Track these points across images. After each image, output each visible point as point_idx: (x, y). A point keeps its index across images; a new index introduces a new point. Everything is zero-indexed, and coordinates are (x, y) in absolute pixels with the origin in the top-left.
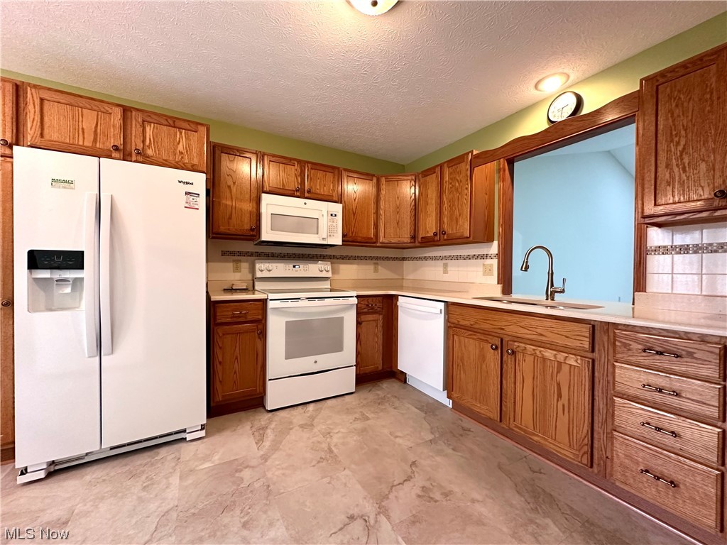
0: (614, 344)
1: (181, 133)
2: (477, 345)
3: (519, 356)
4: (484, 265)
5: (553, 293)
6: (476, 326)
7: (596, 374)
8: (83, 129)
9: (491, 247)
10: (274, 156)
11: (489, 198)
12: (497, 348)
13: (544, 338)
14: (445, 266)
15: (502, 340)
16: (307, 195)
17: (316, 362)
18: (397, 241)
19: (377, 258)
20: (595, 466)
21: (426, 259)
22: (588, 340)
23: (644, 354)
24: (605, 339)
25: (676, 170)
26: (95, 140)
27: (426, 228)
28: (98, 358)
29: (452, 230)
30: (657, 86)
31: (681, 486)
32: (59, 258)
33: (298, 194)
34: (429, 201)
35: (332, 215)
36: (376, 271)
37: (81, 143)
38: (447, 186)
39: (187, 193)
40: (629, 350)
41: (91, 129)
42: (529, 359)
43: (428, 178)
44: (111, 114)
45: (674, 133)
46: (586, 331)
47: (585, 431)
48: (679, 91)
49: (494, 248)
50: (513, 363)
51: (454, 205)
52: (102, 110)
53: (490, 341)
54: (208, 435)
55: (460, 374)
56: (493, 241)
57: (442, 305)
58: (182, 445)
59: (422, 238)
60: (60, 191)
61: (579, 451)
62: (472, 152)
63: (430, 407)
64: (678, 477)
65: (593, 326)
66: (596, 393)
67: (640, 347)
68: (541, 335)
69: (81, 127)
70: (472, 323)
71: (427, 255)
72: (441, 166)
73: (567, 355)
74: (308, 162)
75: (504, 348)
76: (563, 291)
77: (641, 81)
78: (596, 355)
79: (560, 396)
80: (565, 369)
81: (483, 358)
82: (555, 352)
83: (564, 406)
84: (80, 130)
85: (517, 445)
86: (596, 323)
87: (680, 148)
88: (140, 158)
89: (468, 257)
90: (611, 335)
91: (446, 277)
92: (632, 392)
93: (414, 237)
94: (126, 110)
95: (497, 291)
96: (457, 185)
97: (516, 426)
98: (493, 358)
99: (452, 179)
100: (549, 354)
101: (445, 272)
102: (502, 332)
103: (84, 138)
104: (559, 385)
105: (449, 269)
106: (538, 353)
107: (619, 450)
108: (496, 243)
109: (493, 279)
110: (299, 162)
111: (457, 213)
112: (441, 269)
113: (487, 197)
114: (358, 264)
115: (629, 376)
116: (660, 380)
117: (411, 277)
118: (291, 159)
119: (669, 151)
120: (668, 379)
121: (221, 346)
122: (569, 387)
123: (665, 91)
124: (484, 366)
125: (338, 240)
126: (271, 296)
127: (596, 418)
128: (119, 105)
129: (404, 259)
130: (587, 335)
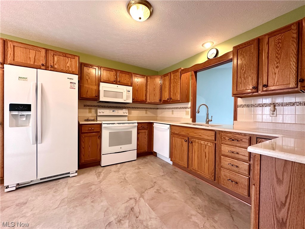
0: (221, 138)
1: (68, 59)
2: (180, 140)
3: (194, 144)
4: (186, 111)
5: (208, 121)
6: (180, 133)
7: (216, 148)
8: (30, 57)
9: (188, 104)
10: (105, 68)
11: (188, 86)
12: (186, 141)
13: (201, 137)
14: (173, 111)
15: (188, 138)
16: (118, 83)
17: (121, 148)
18: (154, 102)
19: (147, 108)
20: (216, 180)
21: (166, 109)
22: (214, 137)
23: (229, 141)
24: (219, 136)
25: (243, 79)
26: (35, 62)
27: (165, 97)
28: (36, 145)
29: (174, 98)
30: (238, 50)
31: (239, 183)
32: (21, 107)
33: (115, 83)
34: (166, 86)
35: (128, 91)
36: (146, 113)
37: (29, 63)
38: (172, 81)
39: (71, 83)
40: (225, 140)
41: (33, 58)
42: (197, 144)
43: (166, 77)
44: (41, 52)
45: (242, 66)
46: (213, 133)
47: (213, 168)
48: (244, 52)
49: (189, 105)
50: (192, 146)
51: (174, 88)
52: (38, 50)
53: (184, 138)
54: (78, 175)
55: (175, 151)
56: (189, 102)
57: (169, 126)
58: (68, 178)
59: (163, 100)
60: (22, 82)
61: (211, 175)
62: (181, 68)
63: (164, 165)
64: (238, 180)
65: (216, 132)
66: (216, 155)
67: (228, 138)
68: (200, 136)
69: (29, 57)
70: (179, 132)
71: (166, 107)
72: (170, 73)
73: (208, 142)
74: (119, 70)
75: (189, 141)
76: (211, 121)
77: (233, 47)
78: (216, 142)
79: (206, 157)
80: (207, 147)
81: (182, 145)
82: (204, 142)
83: (207, 160)
85: (193, 176)
86: (217, 131)
87: (244, 71)
88: (52, 69)
89: (181, 108)
90: (221, 134)
91: (173, 116)
92: (226, 154)
93: (160, 100)
94: (47, 50)
95: (190, 120)
96: (176, 80)
97: (193, 169)
98: (185, 144)
99: (174, 78)
100: (202, 142)
101: (173, 114)
102: (188, 135)
103: (30, 61)
104: (205, 153)
105: (174, 112)
106: (199, 142)
107: (222, 173)
108: (190, 103)
109: (189, 116)
110: (115, 70)
111: (175, 91)
112: (171, 112)
113: (187, 85)
114: (139, 110)
115: (226, 149)
116: (233, 149)
117: (160, 116)
118: (112, 69)
119: (241, 72)
120: (235, 149)
121: (83, 141)
122: (209, 154)
123: (240, 52)
124: (183, 148)
125: (130, 101)
126: (103, 122)
127: (216, 164)
128: (44, 48)
129: (157, 109)
130: (214, 135)
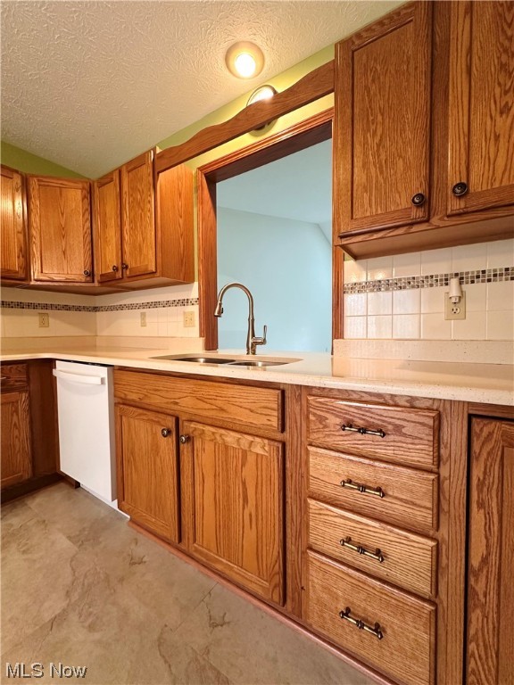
0: (308, 418)
2: (149, 429)
3: (198, 444)
4: (184, 313)
5: (255, 344)
6: (147, 401)
7: (288, 465)
9: (191, 290)
11: (185, 221)
12: (169, 432)
13: (225, 415)
15: (177, 420)
19: (46, 307)
20: (289, 601)
21: (121, 307)
22: (275, 413)
23: (343, 433)
24: (298, 408)
30: (353, 52)
31: (389, 631)
40: (325, 426)
42: (209, 447)
46: (272, 397)
47: (275, 553)
49: (194, 291)
50: (190, 454)
53: (162, 422)
55: (131, 473)
56: (193, 281)
57: (104, 372)
61: (270, 582)
62: (154, 149)
64: (384, 617)
65: (283, 392)
66: (289, 494)
67: (338, 421)
68: (222, 410)
70: (141, 396)
71: (122, 303)
72: (120, 170)
73: (250, 438)
75: (179, 434)
76: (264, 342)
77: (336, 45)
78: (287, 435)
79: (246, 500)
80: (251, 459)
81: (156, 449)
82: (238, 435)
83: (250, 515)
86: (286, 388)
90: (304, 403)
91: (144, 332)
92: (329, 491)
93: (91, 274)
96: (139, 197)
97: (196, 550)
98: (167, 445)
100: (231, 438)
102: (176, 407)
104: (244, 483)
105: (147, 320)
106: (218, 437)
107: (315, 580)
108: (196, 284)
109: (195, 331)
111: (140, 238)
112: (139, 321)
113: (181, 221)
115: (327, 469)
116: (362, 471)
117: (105, 333)
119: (366, 143)
120: (371, 469)
122: (257, 487)
123: (361, 57)
124: (158, 460)
127: (288, 530)
129: (96, 309)
130: (275, 406)
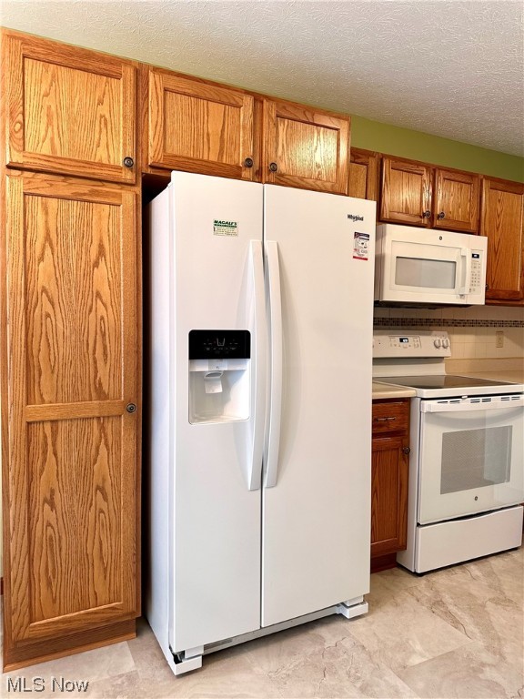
1: (319, 133)
8: (208, 135)
16: (438, 223)
17: (476, 498)
19: (502, 324)
26: (221, 153)
28: (260, 491)
32: (221, 341)
36: (500, 344)
37: (205, 158)
39: (357, 235)
41: (217, 134)
44: (240, 107)
52: (232, 102)
54: (371, 611)
58: (340, 625)
60: (223, 240)
69: (206, 131)
74: (441, 169)
84: (205, 135)
88: (272, 177)
94: (258, 98)
103: (209, 148)
110: (428, 167)
118: (419, 164)
128: (247, 92)
